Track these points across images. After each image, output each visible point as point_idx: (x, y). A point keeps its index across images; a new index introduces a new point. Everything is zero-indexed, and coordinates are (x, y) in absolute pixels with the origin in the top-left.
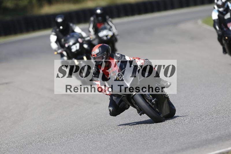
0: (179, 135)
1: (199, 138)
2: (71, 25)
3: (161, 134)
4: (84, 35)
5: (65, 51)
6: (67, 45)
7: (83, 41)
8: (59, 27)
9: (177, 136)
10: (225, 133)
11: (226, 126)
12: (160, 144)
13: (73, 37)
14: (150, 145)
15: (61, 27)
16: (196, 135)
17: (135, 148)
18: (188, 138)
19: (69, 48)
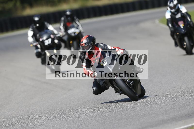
0: (139, 116)
1: (157, 118)
2: (46, 23)
3: (125, 115)
4: (56, 32)
5: (40, 44)
6: (41, 40)
7: (55, 37)
8: (36, 25)
9: (138, 117)
10: (178, 114)
11: (179, 108)
12: (124, 124)
13: (46, 33)
14: (115, 124)
15: (38, 25)
16: (154, 116)
17: (103, 127)
18: (148, 119)
19: (43, 42)
